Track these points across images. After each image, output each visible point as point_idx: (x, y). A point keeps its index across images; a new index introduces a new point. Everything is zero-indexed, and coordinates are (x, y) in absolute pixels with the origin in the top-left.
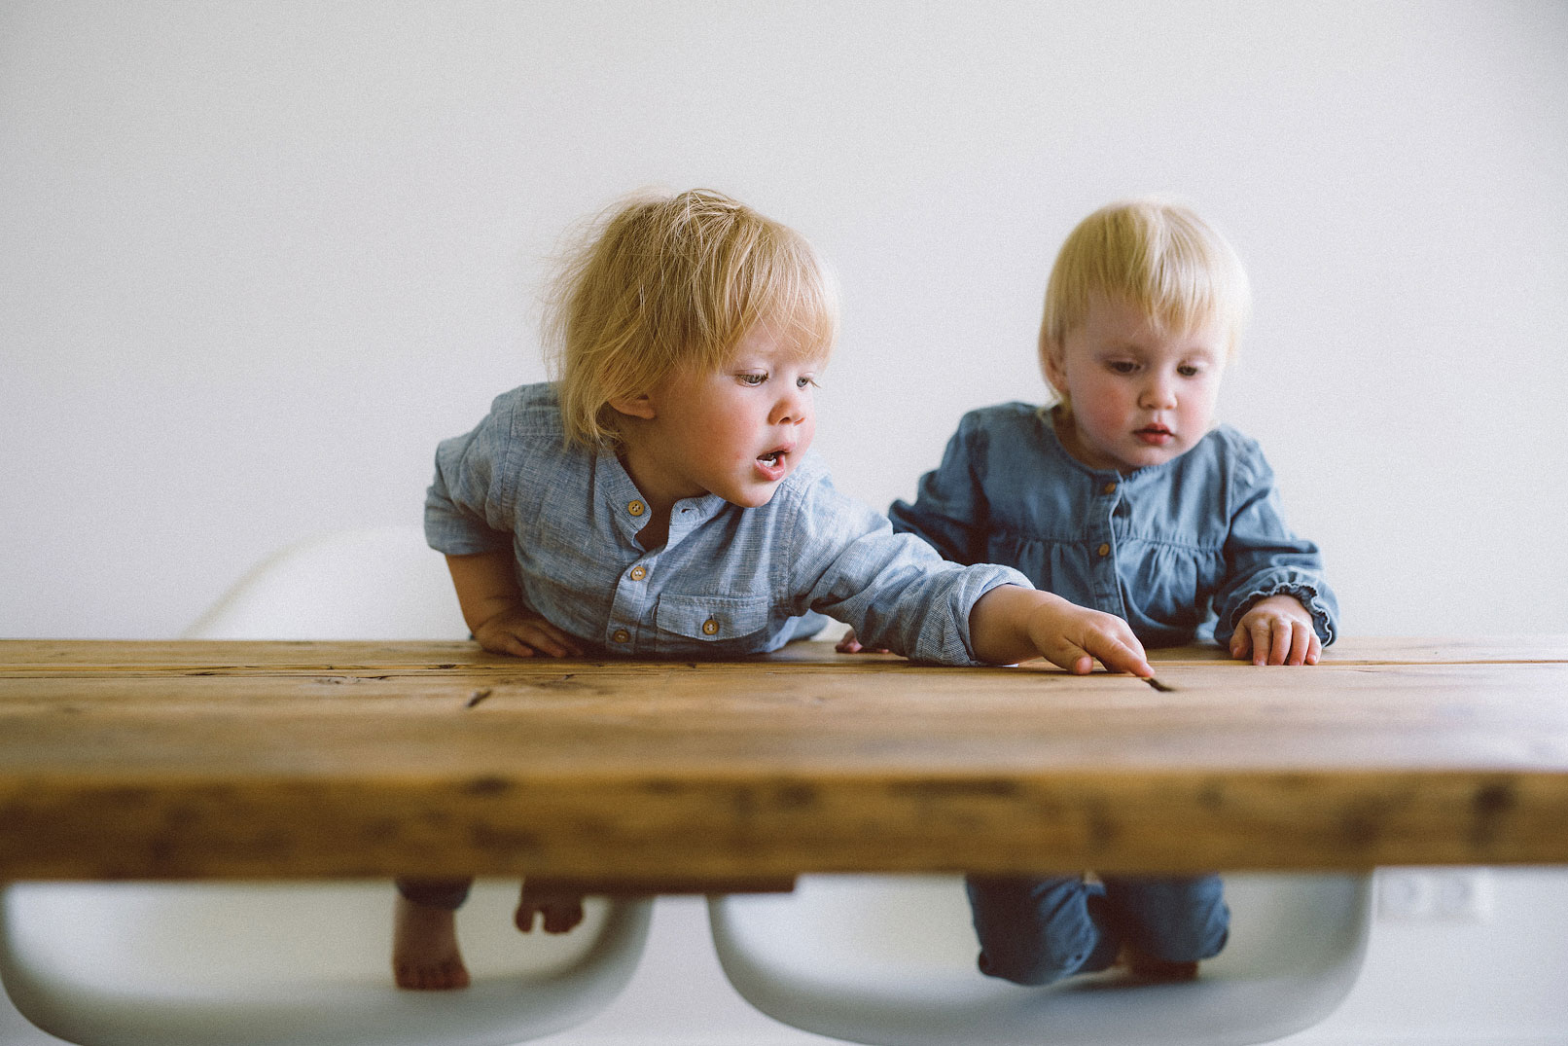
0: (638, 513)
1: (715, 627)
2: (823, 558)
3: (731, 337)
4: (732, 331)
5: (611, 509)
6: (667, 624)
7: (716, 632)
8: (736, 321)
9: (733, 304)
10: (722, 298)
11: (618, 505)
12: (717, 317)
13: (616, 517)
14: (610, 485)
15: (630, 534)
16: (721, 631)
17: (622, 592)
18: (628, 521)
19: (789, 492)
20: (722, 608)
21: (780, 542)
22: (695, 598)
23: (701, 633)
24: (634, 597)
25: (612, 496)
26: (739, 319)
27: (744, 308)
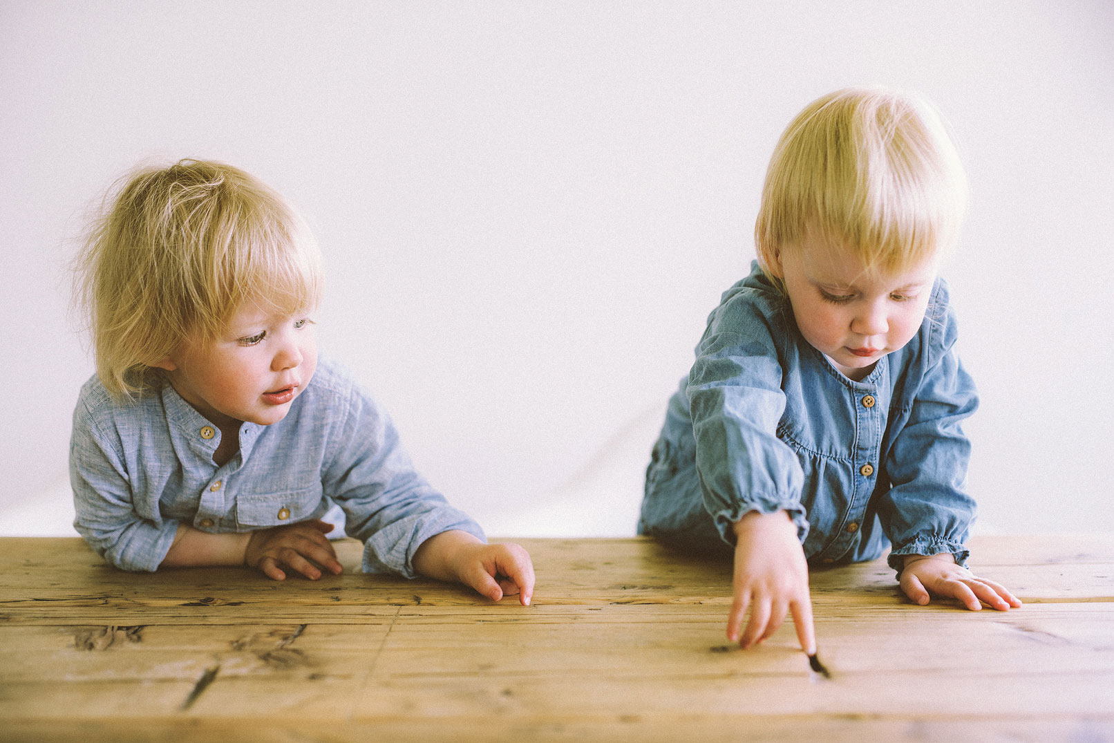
0: (211, 436)
1: (287, 513)
2: (366, 442)
3: (225, 314)
4: (225, 309)
5: (186, 439)
6: (248, 519)
7: (289, 517)
8: (226, 298)
9: (222, 287)
10: (212, 282)
11: (192, 433)
12: (211, 299)
13: (192, 444)
14: (179, 419)
15: (208, 455)
16: (292, 515)
17: (205, 504)
18: (203, 444)
19: (339, 398)
20: (292, 499)
21: (334, 438)
22: (269, 496)
23: (277, 519)
24: (216, 506)
25: (183, 427)
26: (228, 298)
27: (231, 290)
